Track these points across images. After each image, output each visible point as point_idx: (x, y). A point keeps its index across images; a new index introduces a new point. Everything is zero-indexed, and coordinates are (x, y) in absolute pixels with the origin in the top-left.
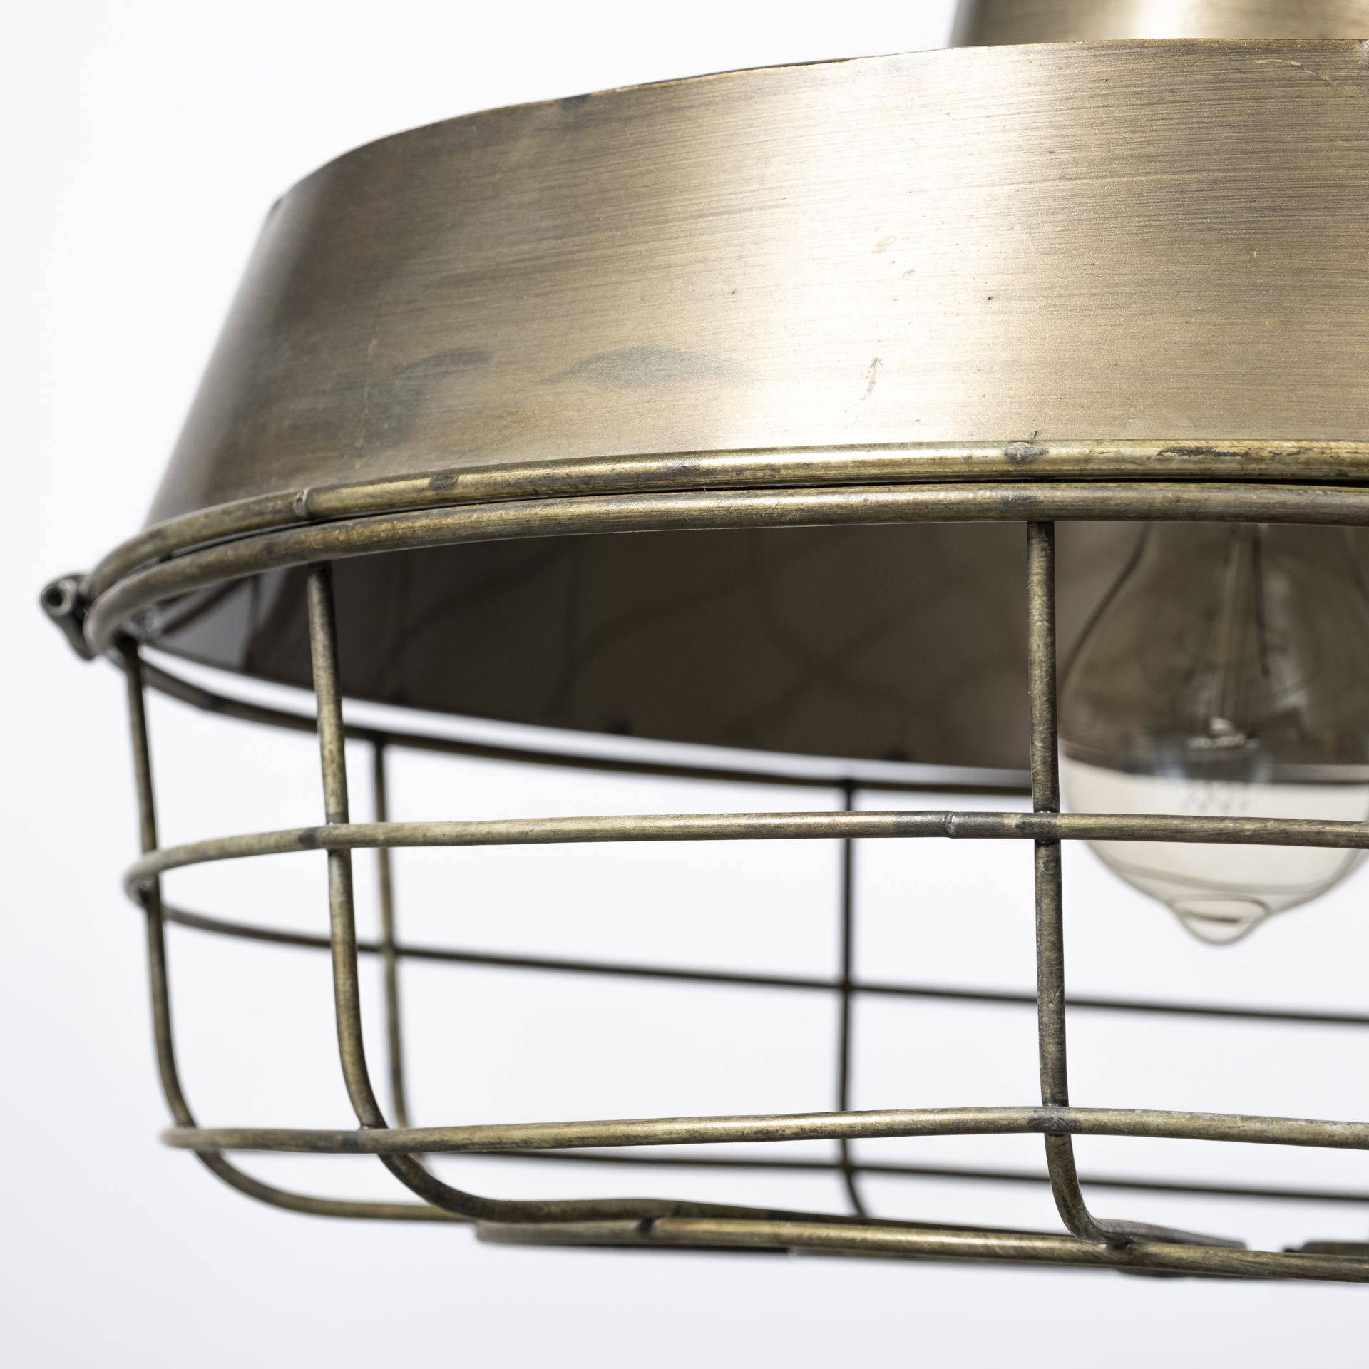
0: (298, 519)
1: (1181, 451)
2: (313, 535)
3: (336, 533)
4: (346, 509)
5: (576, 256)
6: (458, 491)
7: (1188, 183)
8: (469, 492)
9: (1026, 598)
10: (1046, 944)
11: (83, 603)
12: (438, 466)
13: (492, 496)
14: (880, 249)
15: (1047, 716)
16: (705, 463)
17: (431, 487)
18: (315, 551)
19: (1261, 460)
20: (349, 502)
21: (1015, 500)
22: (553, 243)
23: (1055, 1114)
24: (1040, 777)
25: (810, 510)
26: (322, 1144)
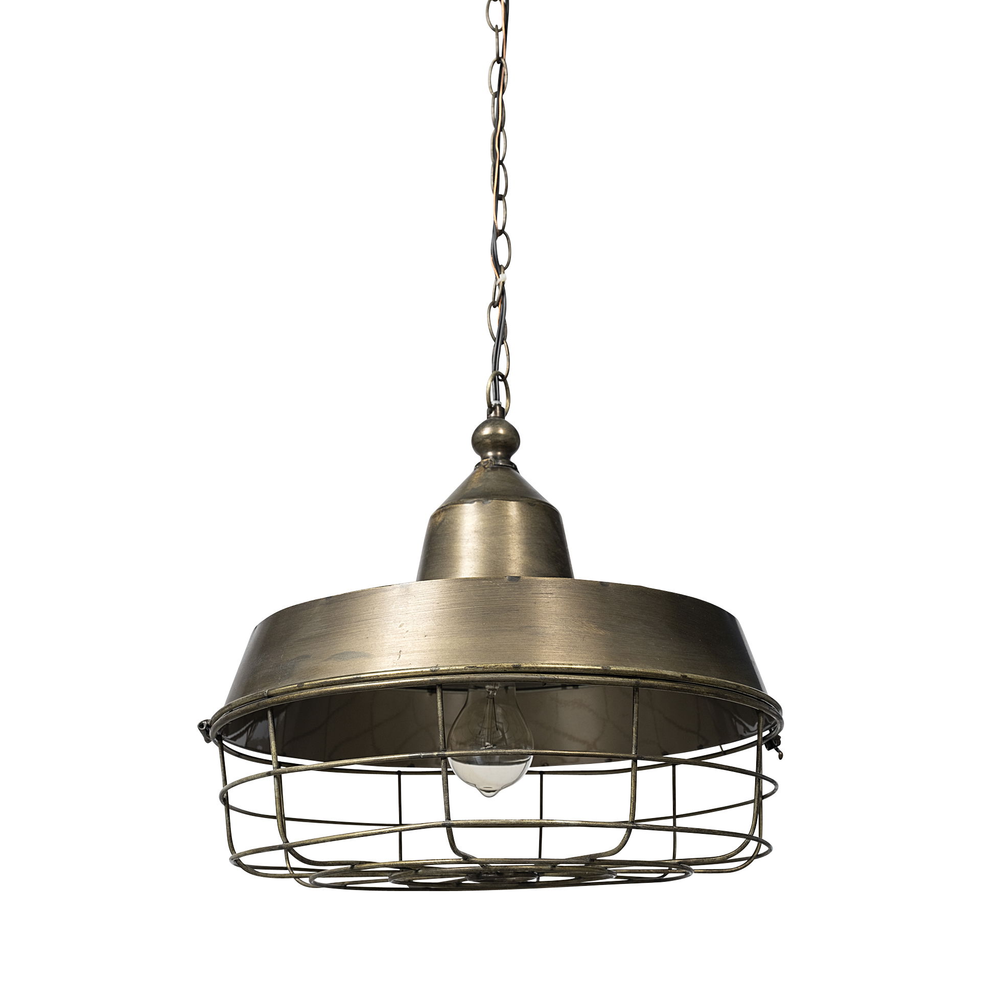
0: (265, 697)
1: (469, 667)
2: (269, 700)
3: (275, 699)
4: (277, 694)
5: (330, 632)
6: (304, 687)
7: (469, 609)
8: (306, 687)
9: (437, 702)
10: (444, 782)
11: (209, 726)
12: (299, 682)
13: (312, 687)
14: (400, 626)
15: (443, 729)
16: (362, 676)
17: (297, 686)
18: (270, 704)
19: (487, 668)
20: (277, 692)
21: (433, 680)
22: (325, 629)
23: (448, 822)
24: (441, 743)
25: (386, 685)
26: (273, 848)
